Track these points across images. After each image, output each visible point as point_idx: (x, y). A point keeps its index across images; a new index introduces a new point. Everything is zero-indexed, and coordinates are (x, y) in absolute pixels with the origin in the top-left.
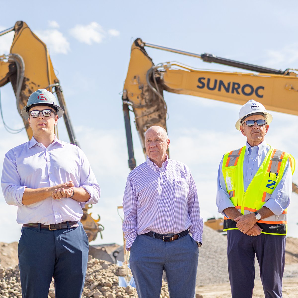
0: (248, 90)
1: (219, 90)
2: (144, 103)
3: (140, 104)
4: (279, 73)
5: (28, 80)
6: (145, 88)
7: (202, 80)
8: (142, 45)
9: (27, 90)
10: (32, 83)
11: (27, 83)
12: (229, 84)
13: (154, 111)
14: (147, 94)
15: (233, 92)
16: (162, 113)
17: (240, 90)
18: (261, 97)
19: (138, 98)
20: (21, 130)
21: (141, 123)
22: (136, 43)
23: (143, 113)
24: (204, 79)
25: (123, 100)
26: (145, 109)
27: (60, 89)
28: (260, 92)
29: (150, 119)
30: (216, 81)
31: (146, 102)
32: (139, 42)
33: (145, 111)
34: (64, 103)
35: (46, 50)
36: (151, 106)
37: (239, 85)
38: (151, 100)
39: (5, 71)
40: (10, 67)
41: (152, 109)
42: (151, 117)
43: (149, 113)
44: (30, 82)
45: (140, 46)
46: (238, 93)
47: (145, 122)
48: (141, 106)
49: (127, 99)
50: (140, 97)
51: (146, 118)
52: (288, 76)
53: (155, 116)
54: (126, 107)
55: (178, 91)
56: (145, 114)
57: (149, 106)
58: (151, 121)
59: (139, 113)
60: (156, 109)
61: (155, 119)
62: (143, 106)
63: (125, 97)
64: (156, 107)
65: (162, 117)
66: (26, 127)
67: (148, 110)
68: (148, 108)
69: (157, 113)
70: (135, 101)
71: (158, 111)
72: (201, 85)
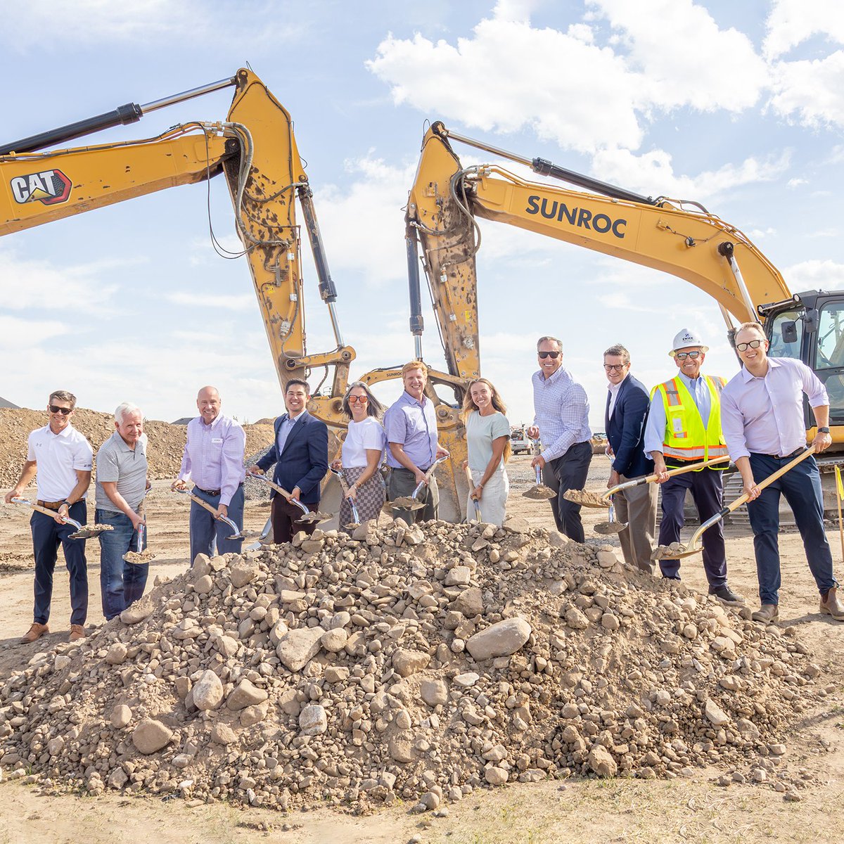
0: (602, 223)
1: (560, 219)
2: (442, 228)
3: (437, 229)
4: (648, 201)
5: (256, 170)
6: (446, 205)
7: (535, 201)
8: (445, 134)
9: (253, 187)
10: (263, 176)
11: (254, 176)
12: (575, 211)
13: (459, 243)
14: (447, 213)
15: (579, 225)
16: (469, 248)
17: (590, 223)
18: (621, 236)
19: (433, 218)
20: (241, 254)
21: (436, 261)
22: (435, 128)
23: (439, 244)
24: (538, 198)
25: (408, 219)
26: (443, 238)
27: (309, 191)
28: (620, 228)
29: (450, 254)
30: (555, 204)
31: (445, 227)
32: (440, 127)
33: (444, 241)
34: (315, 216)
35: (289, 123)
36: (454, 234)
37: (589, 214)
38: (455, 225)
39: (218, 151)
40: (227, 144)
41: (454, 240)
42: (451, 252)
43: (450, 245)
44: (259, 174)
45: (441, 136)
46: (587, 227)
47: (441, 260)
48: (437, 234)
49: (416, 219)
50: (436, 217)
51: (443, 253)
52: (660, 208)
53: (458, 250)
54: (411, 231)
55: (496, 214)
56: (443, 246)
57: (449, 233)
58: (453, 257)
59: (433, 243)
60: (462, 241)
61: (459, 255)
62: (441, 234)
63: (412, 216)
64: (461, 236)
65: (469, 254)
66: (250, 250)
67: (448, 241)
68: (448, 237)
69: (462, 247)
70: (429, 223)
71: (463, 243)
72: (532, 208)
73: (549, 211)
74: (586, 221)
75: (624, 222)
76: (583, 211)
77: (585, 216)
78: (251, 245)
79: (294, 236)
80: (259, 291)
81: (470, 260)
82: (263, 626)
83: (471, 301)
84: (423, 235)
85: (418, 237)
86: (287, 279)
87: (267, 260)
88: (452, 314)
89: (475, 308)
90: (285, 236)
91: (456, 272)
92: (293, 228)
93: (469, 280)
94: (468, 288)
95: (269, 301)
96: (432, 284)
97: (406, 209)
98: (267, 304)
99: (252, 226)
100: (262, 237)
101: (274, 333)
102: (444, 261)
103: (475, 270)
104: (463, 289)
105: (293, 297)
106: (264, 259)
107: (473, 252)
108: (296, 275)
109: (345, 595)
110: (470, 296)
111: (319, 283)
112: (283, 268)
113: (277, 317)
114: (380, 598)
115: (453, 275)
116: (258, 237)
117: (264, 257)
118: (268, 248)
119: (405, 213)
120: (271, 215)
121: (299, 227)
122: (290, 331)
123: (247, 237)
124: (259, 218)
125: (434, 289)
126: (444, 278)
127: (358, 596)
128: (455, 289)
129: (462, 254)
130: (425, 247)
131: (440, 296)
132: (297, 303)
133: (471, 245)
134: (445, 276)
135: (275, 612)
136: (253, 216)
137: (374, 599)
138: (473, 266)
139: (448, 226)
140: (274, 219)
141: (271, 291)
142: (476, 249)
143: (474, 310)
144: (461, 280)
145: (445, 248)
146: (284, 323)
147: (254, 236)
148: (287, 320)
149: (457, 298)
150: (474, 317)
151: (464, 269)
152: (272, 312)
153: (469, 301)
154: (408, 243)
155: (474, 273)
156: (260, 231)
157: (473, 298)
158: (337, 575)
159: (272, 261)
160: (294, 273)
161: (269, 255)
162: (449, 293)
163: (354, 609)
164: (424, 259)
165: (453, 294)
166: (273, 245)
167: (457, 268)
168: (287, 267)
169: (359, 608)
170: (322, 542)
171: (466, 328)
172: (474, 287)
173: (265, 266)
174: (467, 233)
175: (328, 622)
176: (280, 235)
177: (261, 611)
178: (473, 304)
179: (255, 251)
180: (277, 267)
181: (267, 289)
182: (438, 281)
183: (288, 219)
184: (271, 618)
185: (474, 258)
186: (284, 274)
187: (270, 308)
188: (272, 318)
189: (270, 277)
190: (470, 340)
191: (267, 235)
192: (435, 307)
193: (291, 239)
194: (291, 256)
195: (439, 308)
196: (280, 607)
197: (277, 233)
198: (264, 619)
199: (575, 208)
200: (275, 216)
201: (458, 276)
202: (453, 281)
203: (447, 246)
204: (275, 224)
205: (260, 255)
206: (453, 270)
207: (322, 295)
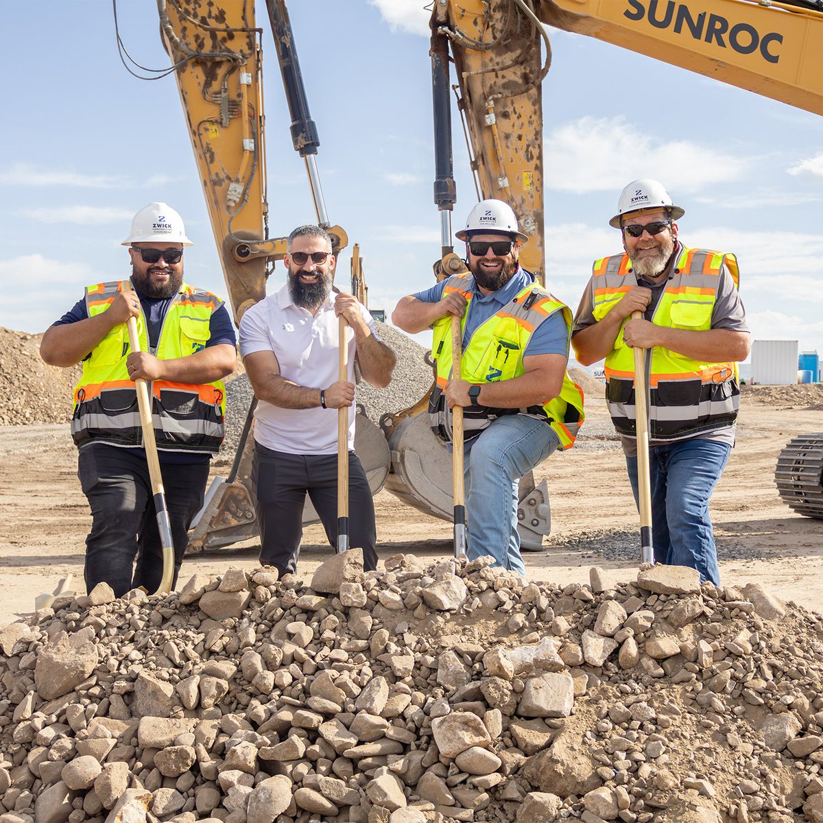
0: (744, 39)
1: (678, 29)
2: (488, 39)
3: (481, 39)
12: (701, 17)
13: (517, 62)
14: (498, 15)
15: (708, 39)
16: (531, 72)
17: (726, 37)
18: (774, 59)
19: (475, 23)
21: (478, 90)
23: (484, 65)
25: (435, 23)
26: (490, 54)
28: (773, 47)
29: (500, 81)
30: (671, 6)
31: (495, 38)
33: (491, 60)
36: (508, 48)
37: (724, 23)
38: (510, 35)
41: (508, 58)
42: (503, 77)
43: (500, 66)
46: (721, 43)
47: (487, 90)
48: (480, 47)
49: (447, 23)
50: (479, 21)
51: (491, 79)
53: (514, 75)
54: (439, 42)
55: (575, 18)
56: (490, 68)
57: (501, 47)
58: (505, 86)
59: (475, 63)
60: (520, 59)
61: (515, 83)
62: (488, 47)
63: (441, 18)
64: (518, 52)
65: (532, 80)
66: (180, 68)
67: (498, 59)
68: (499, 54)
69: (520, 70)
70: (467, 30)
71: (522, 63)
72: (634, 11)
73: (660, 16)
74: (719, 34)
75: (779, 38)
76: (714, 18)
77: (718, 25)
78: (182, 59)
79: (251, 45)
80: (194, 133)
81: (533, 91)
82: (91, 804)
83: (532, 157)
84: (459, 50)
85: (451, 54)
86: (240, 114)
87: (208, 84)
88: (501, 176)
89: (539, 168)
90: (238, 45)
91: (510, 109)
92: (250, 32)
93: (530, 123)
94: (529, 135)
95: (209, 150)
96: (471, 129)
97: (432, 8)
98: (206, 155)
99: (184, 29)
100: (201, 46)
101: (216, 203)
102: (492, 92)
103: (540, 108)
104: (520, 137)
105: (249, 144)
106: (202, 83)
107: (538, 77)
108: (253, 109)
109: (283, 732)
110: (531, 148)
111: (290, 124)
112: (234, 97)
113: (222, 176)
114: (360, 743)
115: (505, 115)
116: (194, 46)
117: (202, 78)
118: (209, 64)
119: (430, 14)
120: (215, 12)
121: (260, 31)
122: (243, 199)
123: (176, 46)
124: (195, 16)
125: (473, 137)
126: (490, 119)
127: (313, 735)
128: (507, 137)
129: (520, 81)
130: (460, 70)
131: (483, 147)
132: (256, 154)
133: (535, 68)
134: (493, 116)
135: (119, 772)
136: (187, 12)
137: (346, 746)
138: (538, 101)
139: (498, 35)
140: (221, 17)
141: (213, 134)
142: (543, 73)
143: (537, 173)
144: (518, 123)
145: (493, 70)
146: (233, 186)
147: (187, 45)
148: (237, 181)
149: (511, 152)
150: (537, 184)
151: (523, 105)
152: (215, 168)
153: (530, 158)
154: (435, 62)
155: (539, 112)
156: (197, 37)
157: (535, 152)
158: (270, 678)
159: (216, 86)
160: (250, 106)
161: (211, 76)
162: (498, 142)
163: (303, 768)
164: (458, 90)
165: (504, 146)
166: (218, 59)
167: (512, 103)
168: (240, 95)
169: (314, 767)
170: (245, 595)
171: (523, 201)
172: (538, 134)
173: (204, 93)
174: (530, 47)
175: (241, 802)
176: (229, 44)
177: (88, 767)
178: (535, 161)
179: (189, 69)
180: (224, 95)
181: (207, 130)
182: (481, 123)
183: (243, 18)
184: (107, 788)
185: (539, 88)
186: (234, 107)
187: (212, 160)
188: (214, 177)
189: (212, 112)
190: (530, 220)
191: (208, 43)
192: (475, 166)
193: (247, 51)
194: (246, 78)
195: (481, 166)
196: (133, 758)
197: (224, 40)
198: (91, 788)
199: (701, 12)
200: (222, 13)
201: (514, 117)
202: (505, 125)
203: (497, 68)
204: (222, 26)
205: (196, 75)
206: (505, 106)
207: (295, 142)
